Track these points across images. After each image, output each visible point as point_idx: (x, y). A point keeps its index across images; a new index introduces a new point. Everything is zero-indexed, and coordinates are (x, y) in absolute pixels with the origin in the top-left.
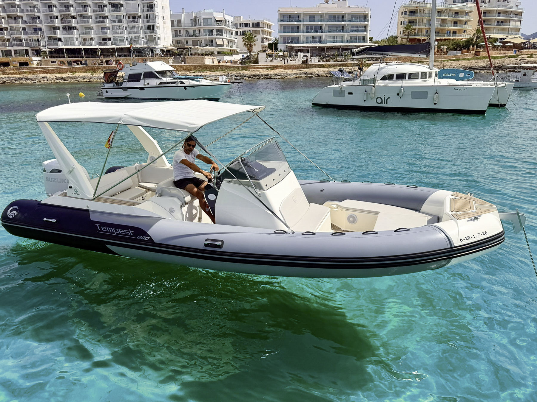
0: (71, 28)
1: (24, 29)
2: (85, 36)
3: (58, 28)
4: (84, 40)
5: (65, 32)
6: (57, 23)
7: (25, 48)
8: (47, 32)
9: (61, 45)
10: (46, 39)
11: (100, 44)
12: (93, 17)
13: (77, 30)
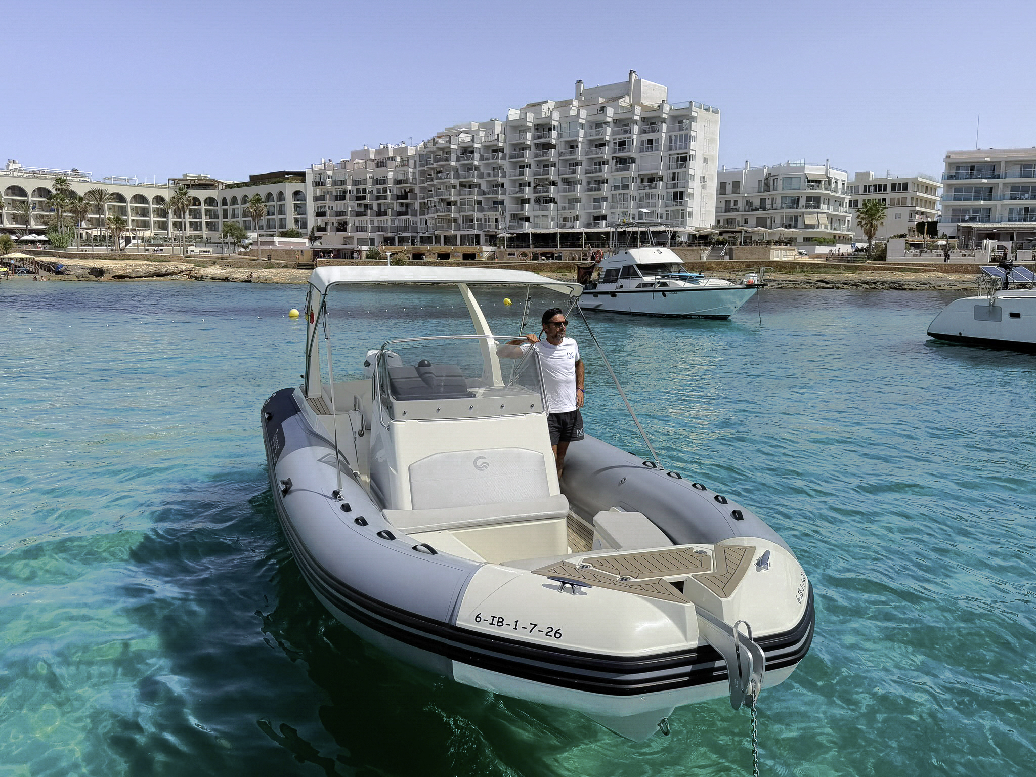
0: (548, 201)
1: (479, 203)
2: (567, 213)
3: (527, 201)
4: (565, 219)
5: (537, 206)
6: (528, 192)
7: (476, 232)
8: (511, 207)
9: (528, 228)
10: (508, 218)
11: (588, 225)
12: (584, 183)
13: (556, 203)
